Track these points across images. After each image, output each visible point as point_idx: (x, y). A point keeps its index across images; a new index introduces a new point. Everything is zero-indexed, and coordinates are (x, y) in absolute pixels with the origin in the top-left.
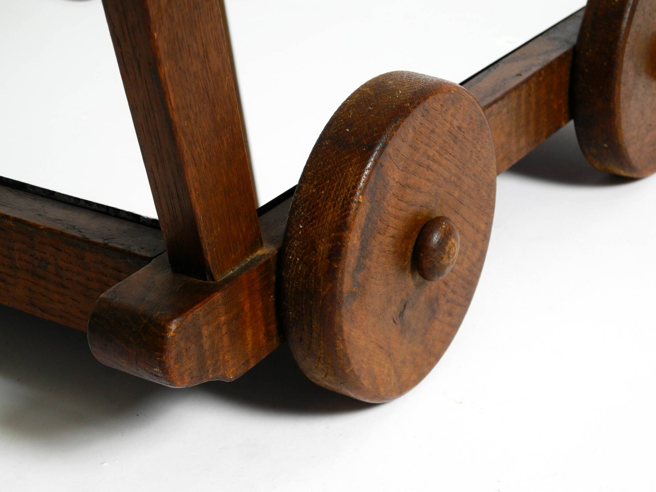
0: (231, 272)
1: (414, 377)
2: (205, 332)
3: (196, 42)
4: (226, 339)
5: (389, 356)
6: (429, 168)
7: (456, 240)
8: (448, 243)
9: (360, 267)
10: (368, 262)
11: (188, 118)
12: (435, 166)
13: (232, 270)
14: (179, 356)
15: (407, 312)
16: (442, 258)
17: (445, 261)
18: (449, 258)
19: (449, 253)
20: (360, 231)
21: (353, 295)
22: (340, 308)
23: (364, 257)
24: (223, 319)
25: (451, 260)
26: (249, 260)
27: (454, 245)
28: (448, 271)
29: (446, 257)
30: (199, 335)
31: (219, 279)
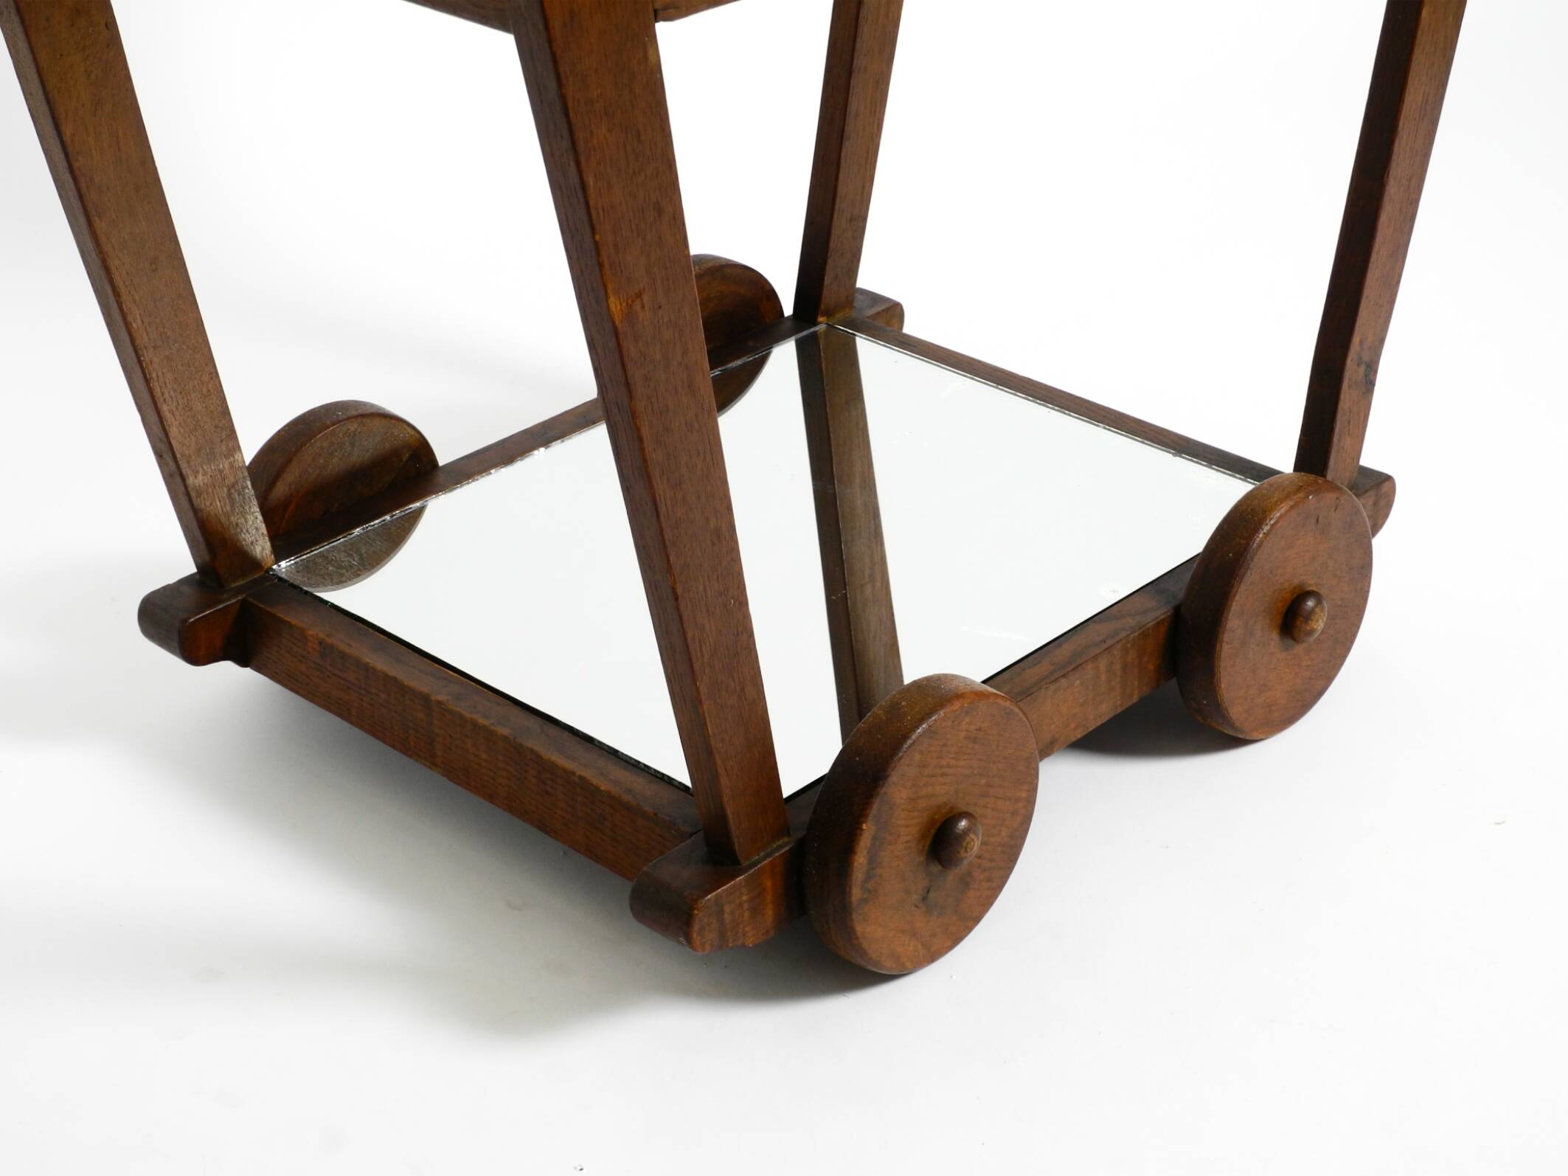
0: (757, 857)
1: (949, 943)
2: (727, 909)
3: (734, 681)
4: (747, 914)
5: (914, 935)
6: (943, 775)
7: (977, 835)
8: (965, 839)
9: (869, 876)
10: (878, 871)
11: (723, 740)
12: (950, 771)
13: (758, 855)
14: (702, 929)
15: (931, 895)
16: (959, 852)
17: (963, 854)
18: (966, 851)
19: (966, 848)
20: (866, 851)
21: (864, 901)
22: (851, 914)
23: (873, 869)
24: (745, 898)
25: (969, 854)
26: (775, 846)
27: (973, 840)
28: (966, 862)
29: (962, 851)
30: (721, 913)
31: (745, 863)
